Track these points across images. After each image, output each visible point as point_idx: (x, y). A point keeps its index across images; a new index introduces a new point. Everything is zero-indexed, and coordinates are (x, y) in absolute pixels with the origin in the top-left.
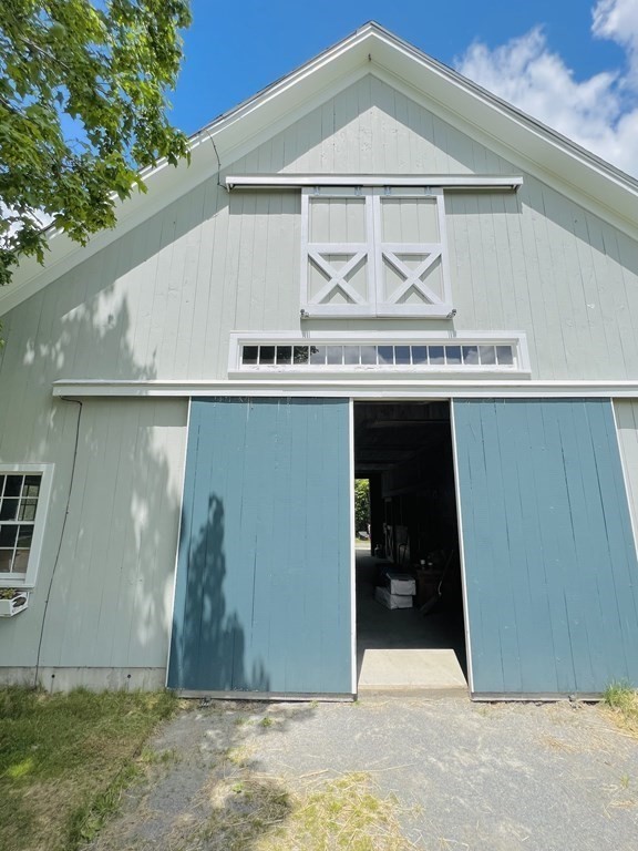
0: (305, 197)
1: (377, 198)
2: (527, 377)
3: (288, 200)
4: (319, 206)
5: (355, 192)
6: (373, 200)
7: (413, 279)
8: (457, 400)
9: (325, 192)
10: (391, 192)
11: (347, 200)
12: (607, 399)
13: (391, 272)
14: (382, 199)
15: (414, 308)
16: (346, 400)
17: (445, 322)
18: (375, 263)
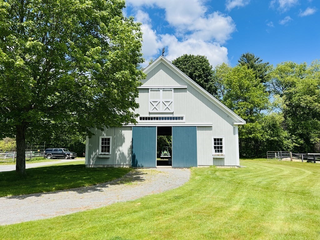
0: (149, 90)
1: (162, 90)
2: (185, 122)
3: (147, 91)
4: (152, 92)
5: (158, 90)
6: (161, 91)
7: (167, 106)
8: (173, 126)
9: (153, 90)
10: (164, 90)
11: (157, 91)
12: (196, 126)
13: (164, 104)
14: (163, 90)
15: (167, 111)
16: (156, 127)
17: (173, 113)
18: (161, 103)
